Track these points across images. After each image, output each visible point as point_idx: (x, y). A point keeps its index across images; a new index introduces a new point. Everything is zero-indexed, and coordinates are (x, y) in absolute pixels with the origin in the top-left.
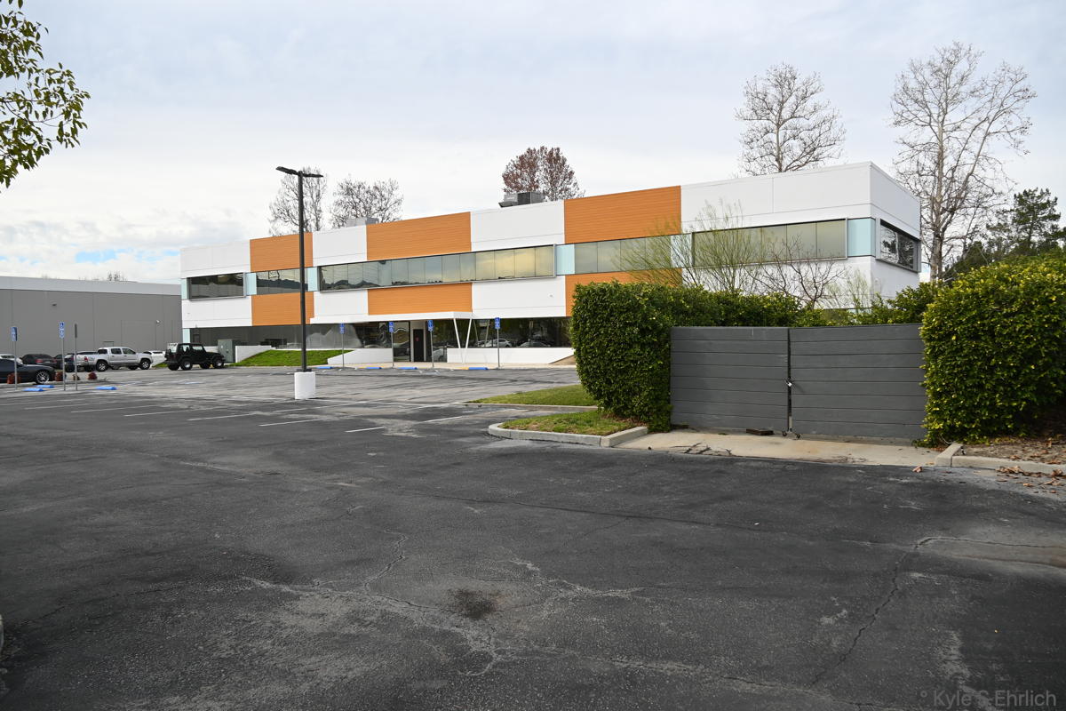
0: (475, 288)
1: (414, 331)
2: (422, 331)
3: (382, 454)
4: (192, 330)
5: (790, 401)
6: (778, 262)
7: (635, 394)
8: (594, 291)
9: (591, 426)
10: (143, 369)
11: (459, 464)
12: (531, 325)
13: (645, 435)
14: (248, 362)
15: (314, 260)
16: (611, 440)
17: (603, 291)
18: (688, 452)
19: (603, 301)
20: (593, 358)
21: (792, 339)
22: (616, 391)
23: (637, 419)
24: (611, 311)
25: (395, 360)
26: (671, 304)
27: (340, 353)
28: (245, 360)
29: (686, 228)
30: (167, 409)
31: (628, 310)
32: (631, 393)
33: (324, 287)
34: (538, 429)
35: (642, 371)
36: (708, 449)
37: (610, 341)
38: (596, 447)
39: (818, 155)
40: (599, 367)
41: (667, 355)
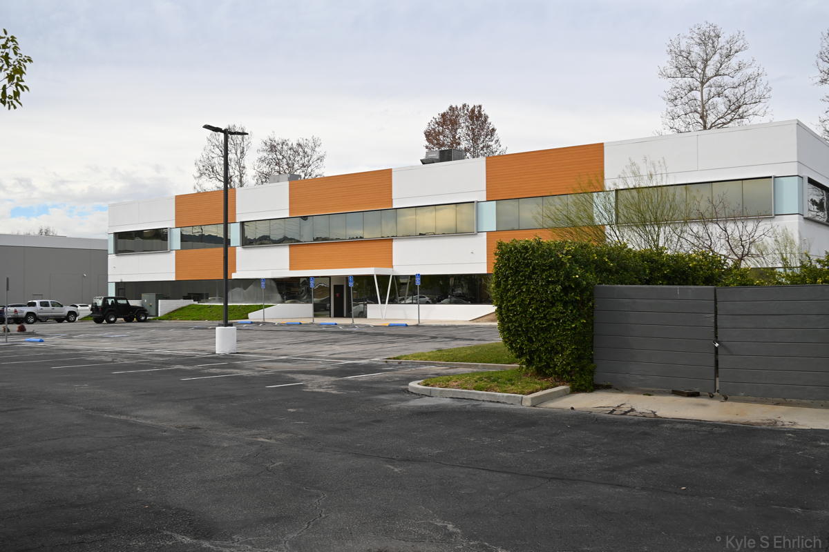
0: (396, 245)
1: (335, 286)
2: (343, 286)
3: (301, 410)
4: (117, 284)
5: (717, 362)
6: (703, 220)
7: (557, 353)
8: (516, 248)
9: (512, 385)
10: (69, 321)
11: (379, 421)
12: (452, 282)
13: (567, 395)
14: (170, 316)
15: (237, 216)
16: (532, 399)
17: (526, 248)
18: (611, 412)
19: (524, 259)
20: (514, 315)
21: (719, 299)
22: (537, 350)
23: (560, 379)
24: (534, 268)
25: (315, 316)
26: (594, 262)
27: (260, 308)
28: (168, 314)
29: (609, 185)
30: (91, 362)
31: (551, 268)
32: (553, 351)
33: (246, 242)
34: (458, 387)
35: (564, 330)
36: (632, 410)
37: (532, 299)
38: (518, 406)
39: (743, 113)
40: (520, 325)
41: (590, 315)
